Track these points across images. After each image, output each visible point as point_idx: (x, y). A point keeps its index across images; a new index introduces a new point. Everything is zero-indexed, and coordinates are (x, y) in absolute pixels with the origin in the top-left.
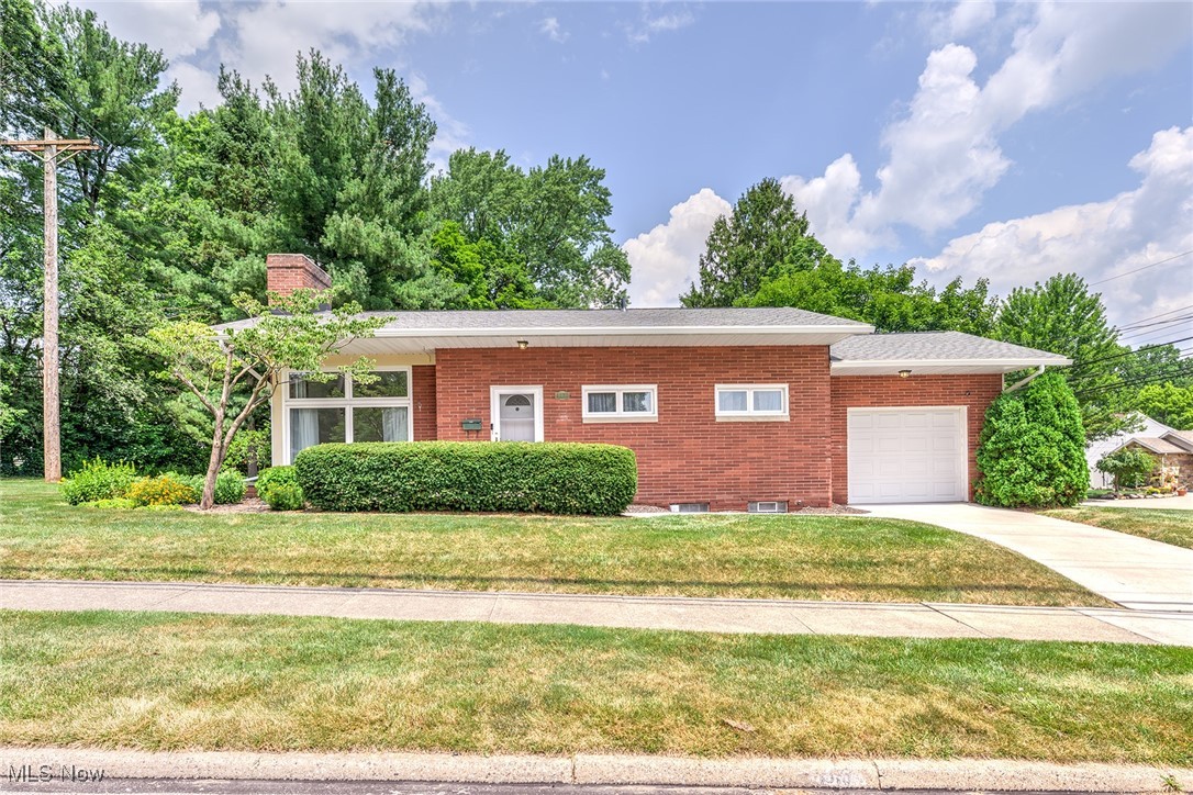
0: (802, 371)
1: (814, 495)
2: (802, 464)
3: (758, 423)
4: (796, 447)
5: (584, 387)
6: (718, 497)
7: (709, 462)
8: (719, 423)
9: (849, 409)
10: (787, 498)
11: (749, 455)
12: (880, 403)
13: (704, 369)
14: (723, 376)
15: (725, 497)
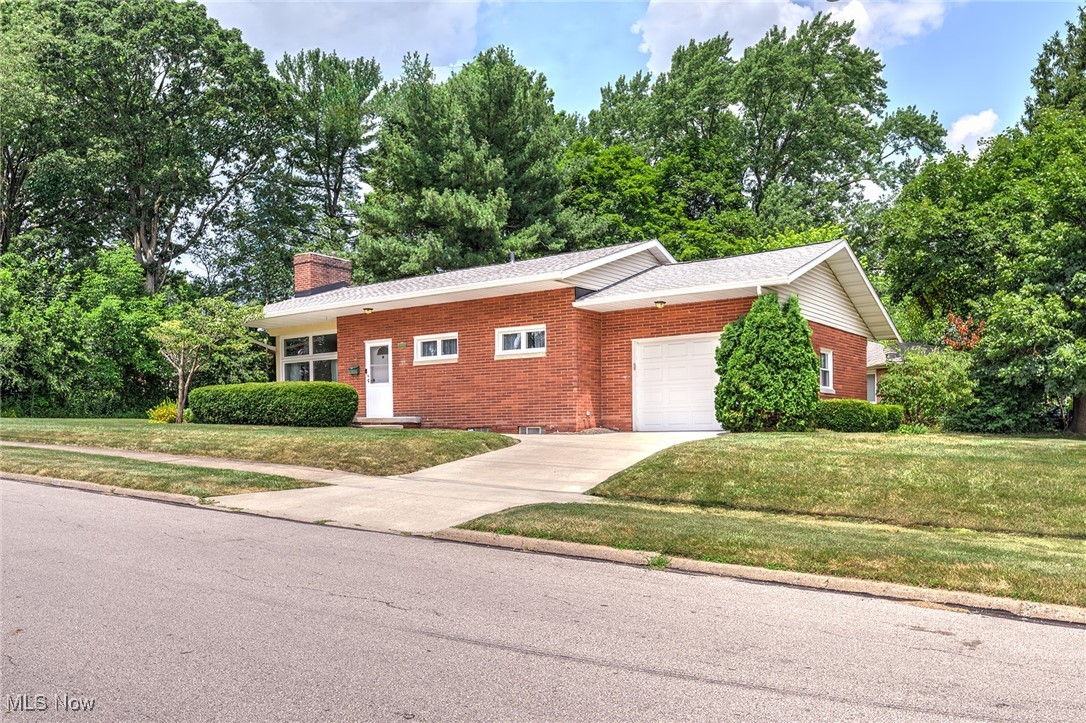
0: (555, 312)
1: (564, 421)
2: (555, 394)
3: (524, 359)
4: (551, 379)
5: (416, 338)
6: (497, 423)
7: (491, 394)
8: (498, 361)
9: (633, 341)
10: (544, 424)
11: (518, 387)
12: (659, 334)
13: (487, 317)
14: (500, 321)
15: (502, 422)
